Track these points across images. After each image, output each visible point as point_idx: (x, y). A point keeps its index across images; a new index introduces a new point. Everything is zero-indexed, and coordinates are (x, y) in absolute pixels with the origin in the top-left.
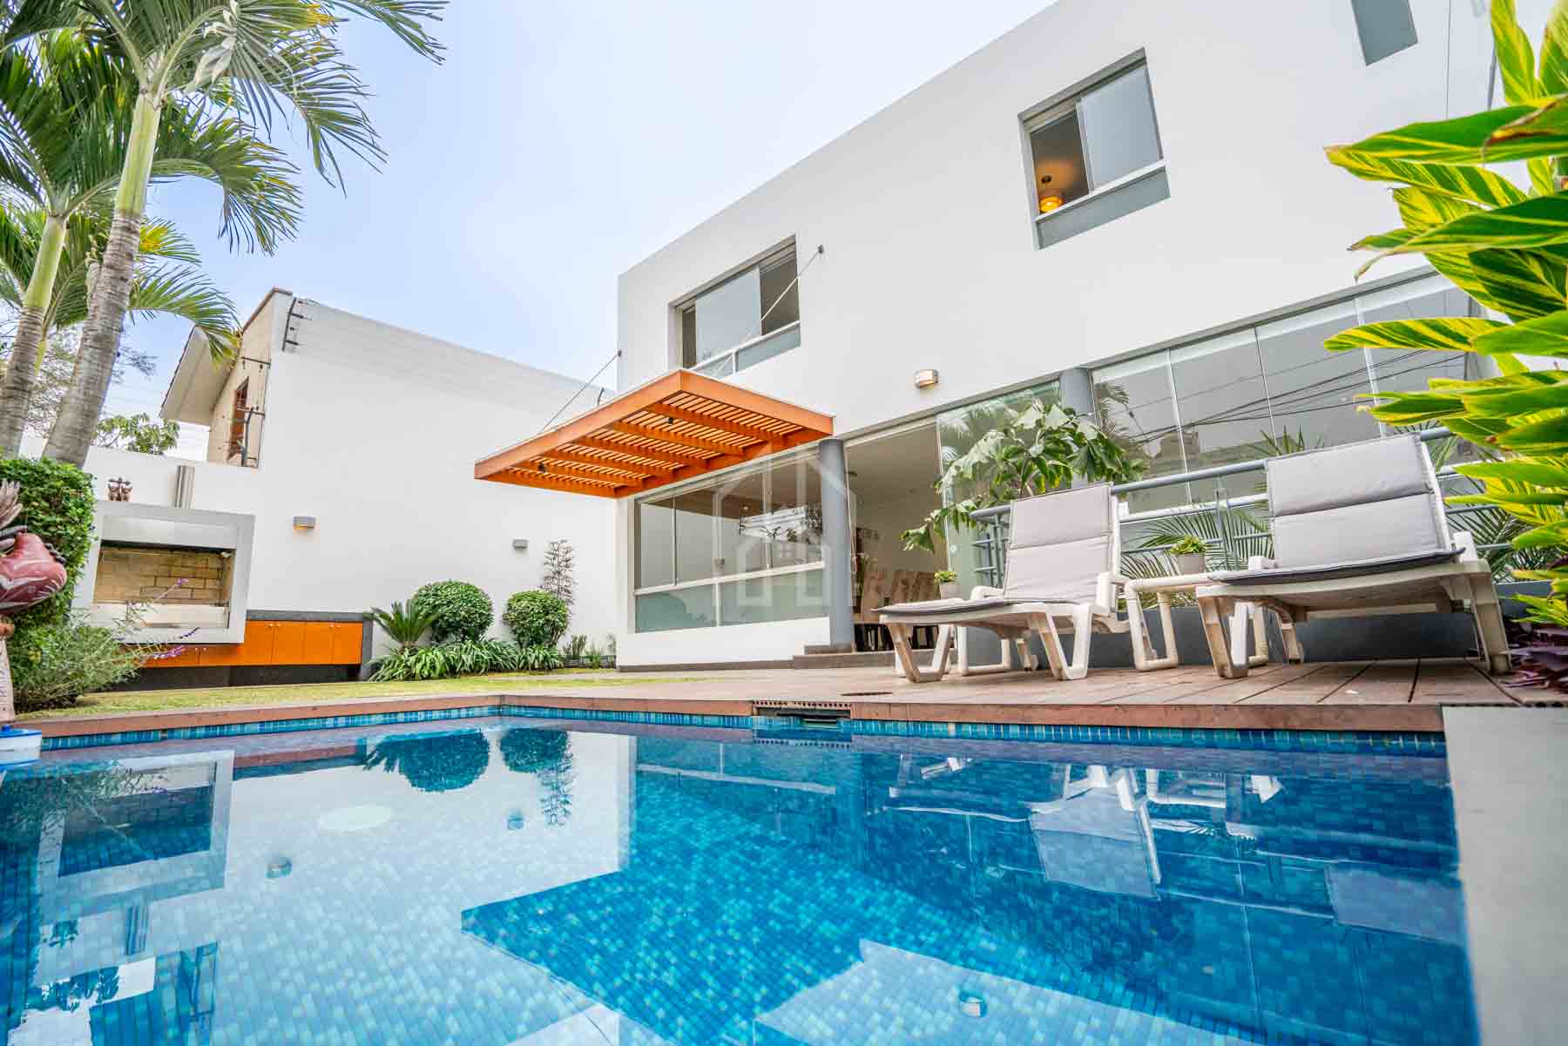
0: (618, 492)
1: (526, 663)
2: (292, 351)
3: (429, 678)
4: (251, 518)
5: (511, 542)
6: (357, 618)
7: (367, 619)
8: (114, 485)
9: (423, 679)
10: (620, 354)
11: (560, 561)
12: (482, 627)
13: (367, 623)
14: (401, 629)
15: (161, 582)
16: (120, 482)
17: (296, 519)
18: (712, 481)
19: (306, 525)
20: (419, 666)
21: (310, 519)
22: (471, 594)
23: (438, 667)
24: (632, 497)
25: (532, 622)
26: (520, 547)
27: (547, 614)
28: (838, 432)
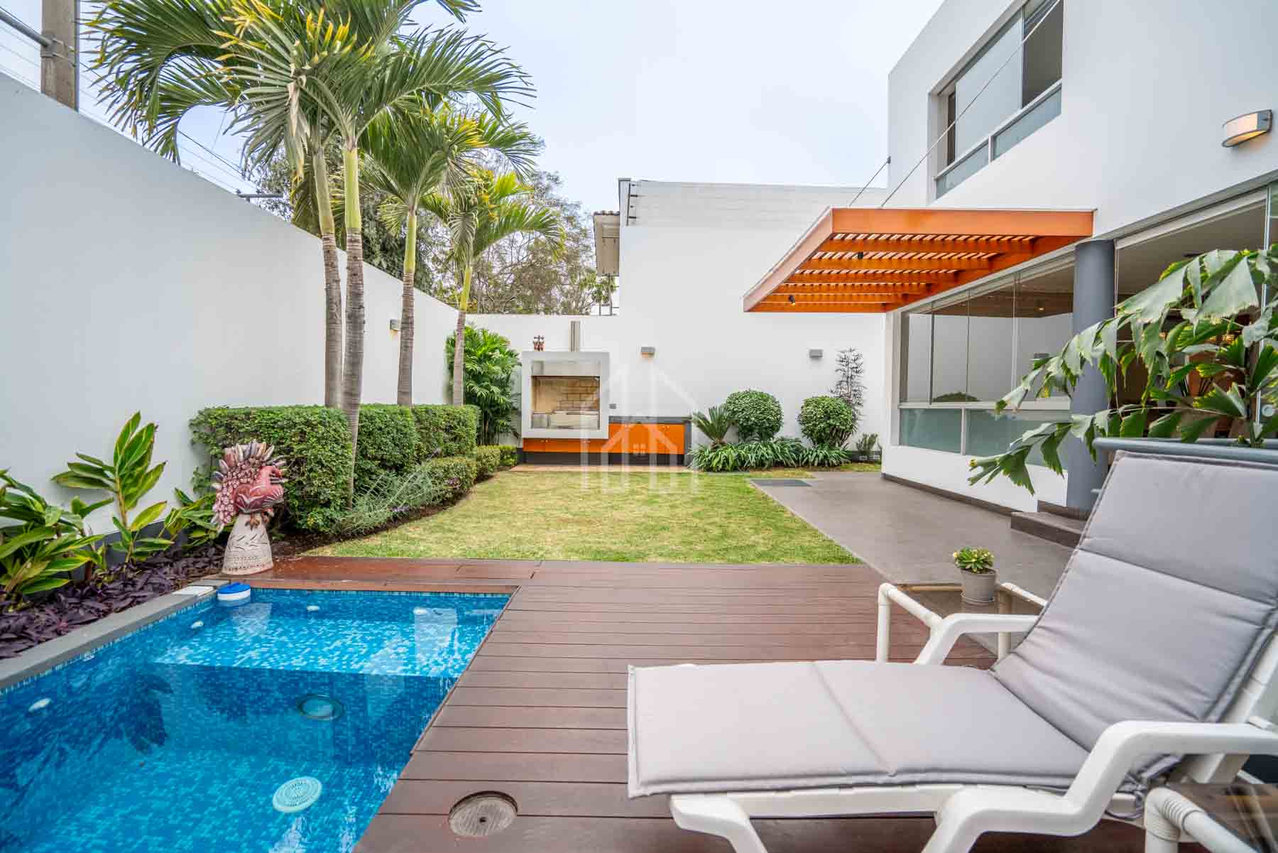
0: (885, 308)
1: (807, 461)
2: (633, 223)
3: (723, 470)
4: (607, 354)
5: (807, 352)
6: (681, 421)
7: (686, 422)
8: (536, 340)
9: (718, 471)
10: (889, 162)
11: (851, 368)
12: (775, 427)
13: (687, 424)
14: (714, 429)
15: (571, 397)
16: (539, 338)
17: (643, 348)
18: (966, 295)
19: (648, 353)
20: (716, 460)
21: (650, 348)
22: (762, 402)
23: (731, 462)
24: (899, 311)
25: (815, 425)
26: (816, 356)
27: (829, 418)
28: (1100, 230)
